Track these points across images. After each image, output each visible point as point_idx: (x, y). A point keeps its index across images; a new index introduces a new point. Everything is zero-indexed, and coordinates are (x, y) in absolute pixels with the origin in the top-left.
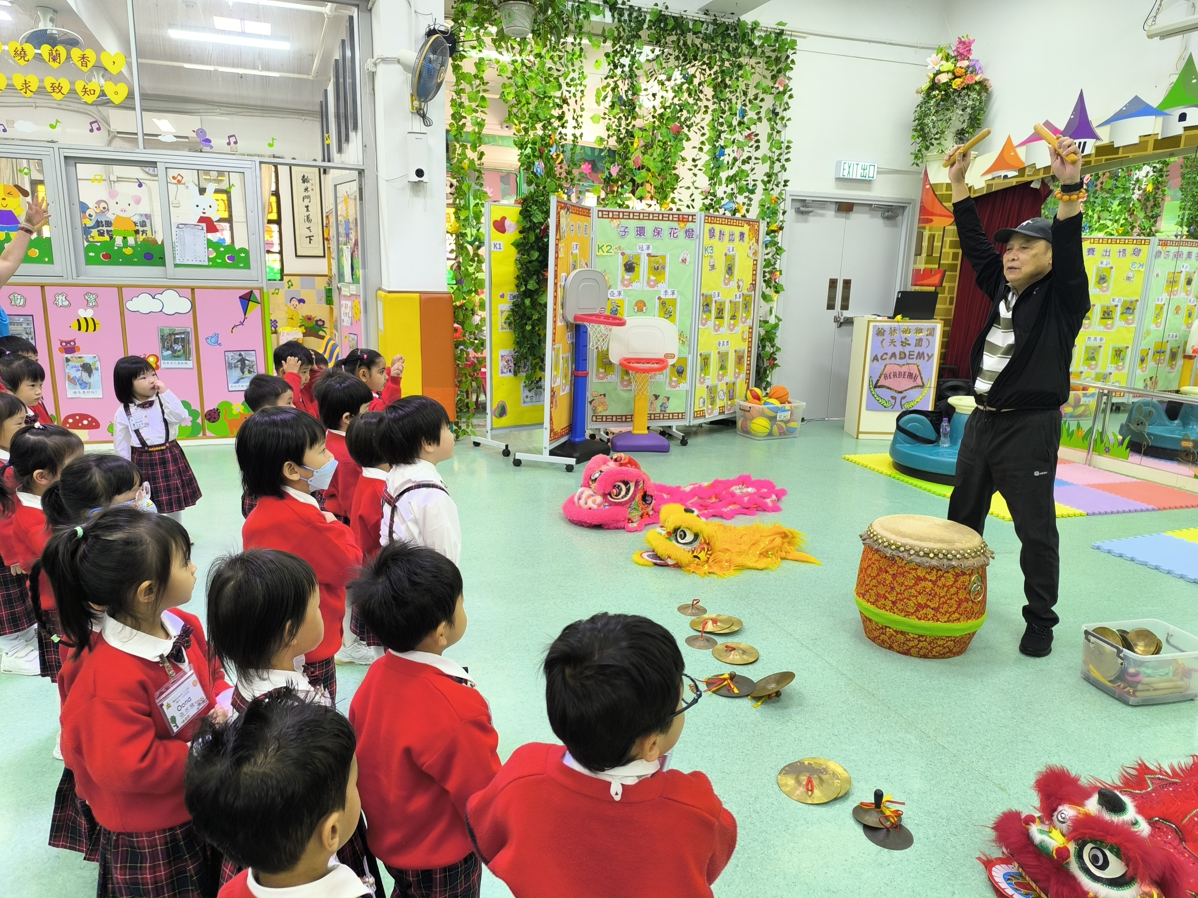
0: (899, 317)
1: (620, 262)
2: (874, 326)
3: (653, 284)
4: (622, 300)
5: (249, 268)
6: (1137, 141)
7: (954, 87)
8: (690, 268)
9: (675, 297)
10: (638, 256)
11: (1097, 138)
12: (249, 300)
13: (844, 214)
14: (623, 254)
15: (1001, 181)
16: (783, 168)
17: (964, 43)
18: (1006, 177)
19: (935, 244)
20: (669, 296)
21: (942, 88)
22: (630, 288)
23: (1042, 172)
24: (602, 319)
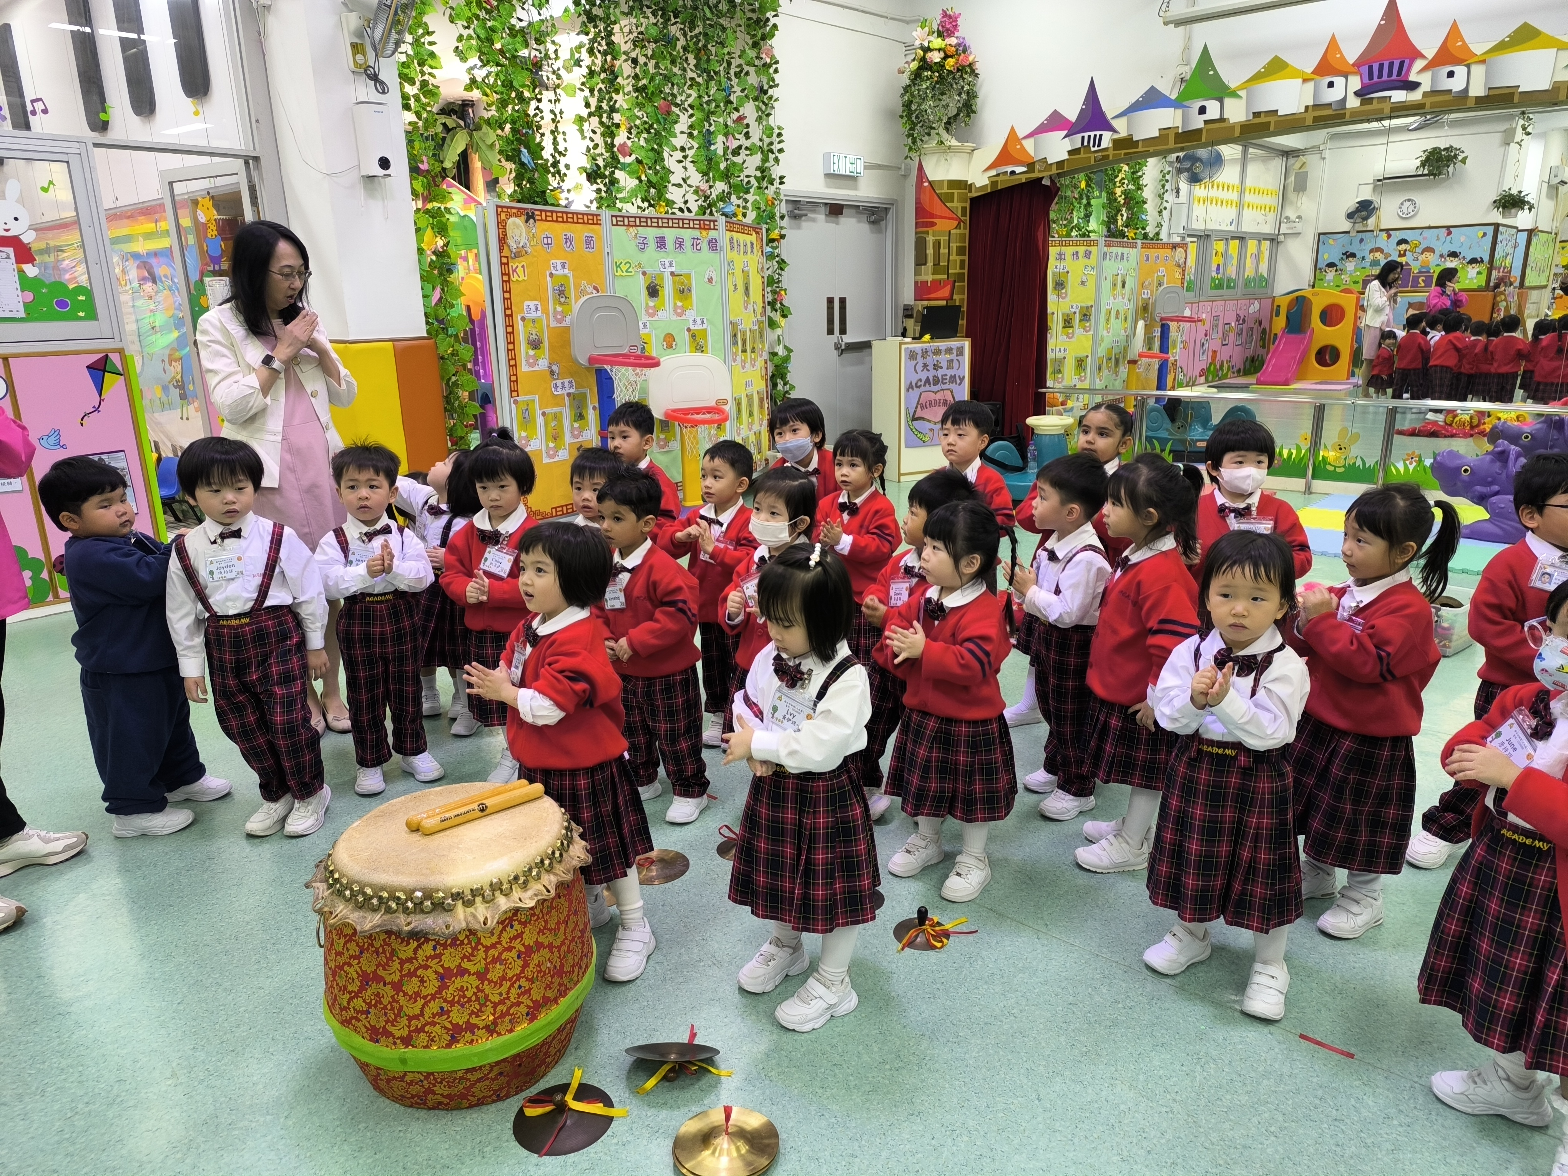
0: (927, 337)
1: (641, 284)
2: (906, 349)
3: (680, 312)
4: (649, 335)
5: (96, 319)
6: (1157, 134)
7: (947, 67)
8: (716, 289)
9: (705, 326)
10: (661, 275)
11: (1114, 131)
12: (104, 371)
13: (833, 219)
14: (644, 273)
15: (1007, 177)
16: (777, 160)
17: (950, 17)
18: (1013, 173)
19: (942, 251)
20: (699, 327)
21: (935, 68)
22: (656, 318)
23: (1054, 167)
24: (632, 360)
